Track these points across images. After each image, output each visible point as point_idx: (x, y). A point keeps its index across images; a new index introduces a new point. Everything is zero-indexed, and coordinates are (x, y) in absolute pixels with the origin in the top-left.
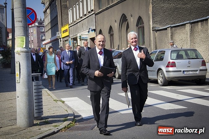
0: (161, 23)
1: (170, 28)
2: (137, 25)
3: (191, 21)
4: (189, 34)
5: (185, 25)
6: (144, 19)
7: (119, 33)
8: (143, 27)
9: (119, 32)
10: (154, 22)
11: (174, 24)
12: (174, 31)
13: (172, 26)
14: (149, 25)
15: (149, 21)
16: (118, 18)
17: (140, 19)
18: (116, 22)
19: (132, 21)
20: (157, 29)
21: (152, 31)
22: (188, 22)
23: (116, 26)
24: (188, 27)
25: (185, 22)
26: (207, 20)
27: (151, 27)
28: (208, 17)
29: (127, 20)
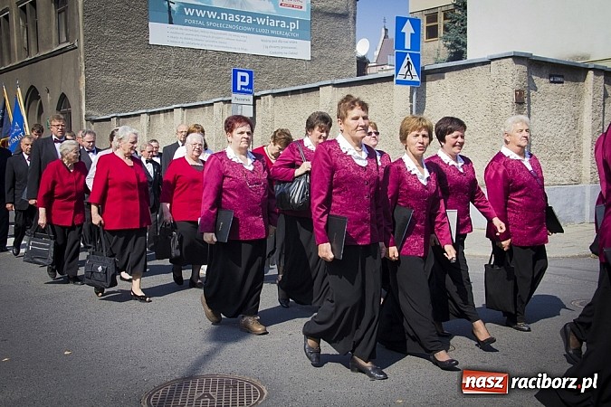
0: (100, 109)
1: (115, 118)
2: (58, 109)
3: (150, 111)
4: (145, 130)
5: (139, 115)
6: (71, 98)
8: (70, 113)
10: (88, 106)
11: (124, 111)
13: (119, 115)
14: (81, 110)
15: (80, 103)
17: (63, 97)
19: (50, 101)
20: (93, 118)
21: (84, 122)
22: (144, 111)
24: (144, 118)
25: (140, 112)
26: (172, 110)
27: (84, 114)
28: (174, 106)
29: (39, 97)
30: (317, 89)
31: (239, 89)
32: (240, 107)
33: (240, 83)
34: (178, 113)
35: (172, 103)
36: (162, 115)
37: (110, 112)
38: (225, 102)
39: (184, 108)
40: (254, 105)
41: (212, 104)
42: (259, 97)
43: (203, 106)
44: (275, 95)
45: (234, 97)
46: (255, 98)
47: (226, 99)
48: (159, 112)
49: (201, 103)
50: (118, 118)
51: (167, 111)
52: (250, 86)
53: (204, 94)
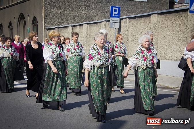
0: (51, 24)
1: (57, 28)
2: (33, 23)
3: (73, 25)
4: (70, 34)
5: (68, 27)
6: (38, 19)
7: (17, 29)
8: (37, 26)
9: (18, 27)
10: (45, 22)
11: (61, 25)
12: (60, 30)
13: (59, 27)
14: (42, 24)
15: (42, 21)
16: (17, 16)
17: (35, 18)
18: (15, 19)
19: (29, 20)
20: (48, 28)
21: (44, 29)
22: (70, 25)
23: (15, 22)
24: (70, 28)
25: (68, 25)
26: (83, 25)
27: (44, 26)
28: (83, 23)
29: (24, 18)
30: (150, 15)
31: (113, 15)
32: (113, 24)
33: (114, 13)
34: (85, 26)
35: (83, 22)
36: (78, 27)
37: (55, 25)
38: (107, 21)
39: (88, 24)
40: (120, 23)
41: (101, 22)
42: (122, 19)
43: (97, 23)
44: (130, 18)
45: (111, 19)
46: (121, 20)
47: (107, 20)
48: (77, 26)
49: (96, 22)
50: (59, 28)
51: (80, 25)
52: (118, 14)
53: (97, 18)
